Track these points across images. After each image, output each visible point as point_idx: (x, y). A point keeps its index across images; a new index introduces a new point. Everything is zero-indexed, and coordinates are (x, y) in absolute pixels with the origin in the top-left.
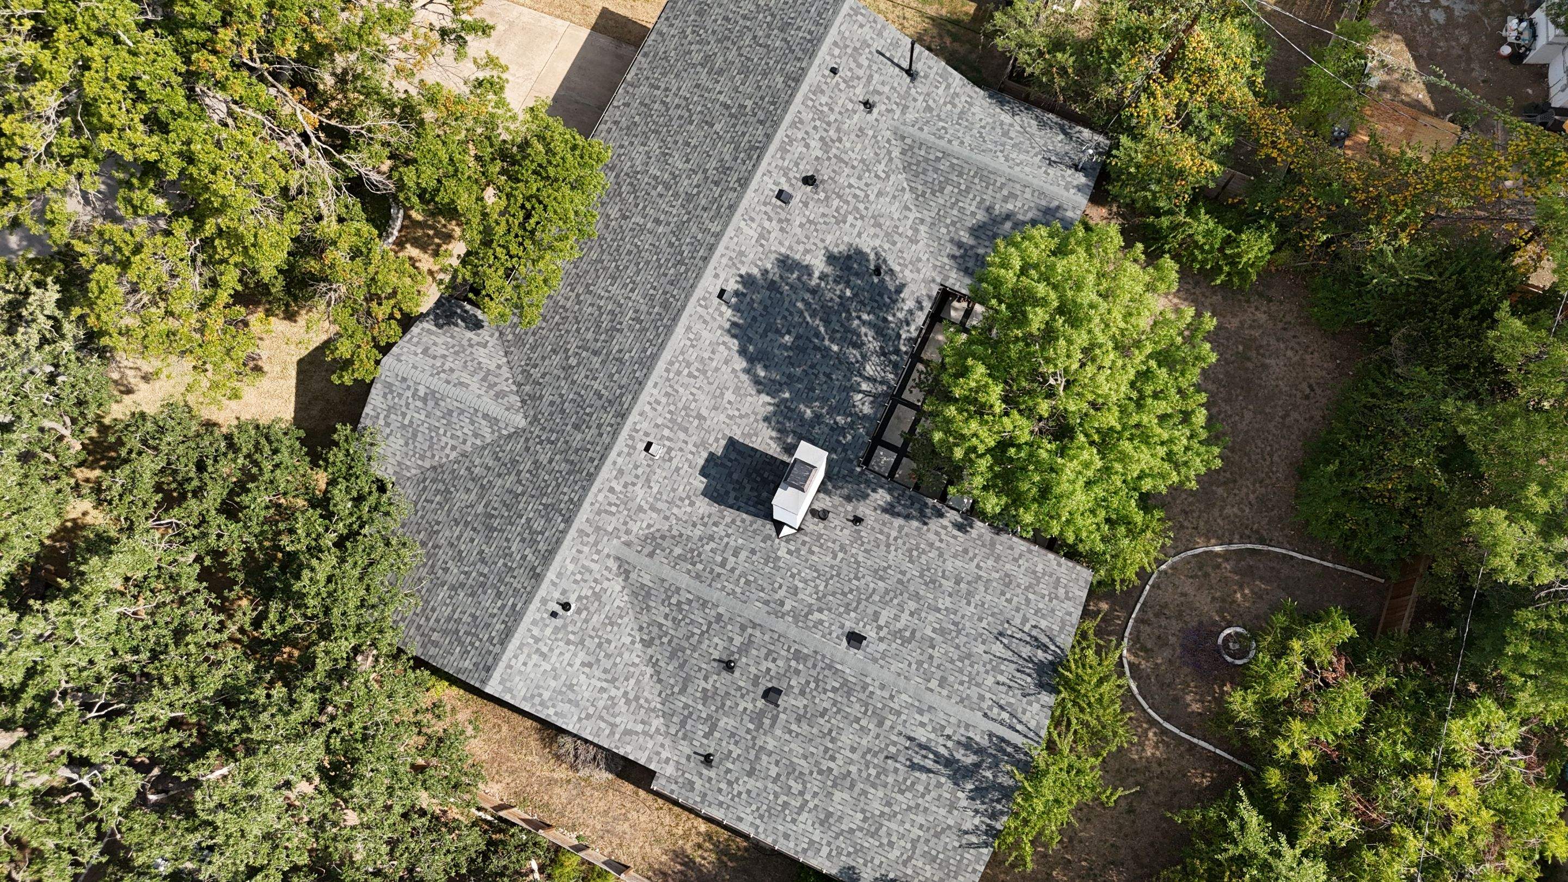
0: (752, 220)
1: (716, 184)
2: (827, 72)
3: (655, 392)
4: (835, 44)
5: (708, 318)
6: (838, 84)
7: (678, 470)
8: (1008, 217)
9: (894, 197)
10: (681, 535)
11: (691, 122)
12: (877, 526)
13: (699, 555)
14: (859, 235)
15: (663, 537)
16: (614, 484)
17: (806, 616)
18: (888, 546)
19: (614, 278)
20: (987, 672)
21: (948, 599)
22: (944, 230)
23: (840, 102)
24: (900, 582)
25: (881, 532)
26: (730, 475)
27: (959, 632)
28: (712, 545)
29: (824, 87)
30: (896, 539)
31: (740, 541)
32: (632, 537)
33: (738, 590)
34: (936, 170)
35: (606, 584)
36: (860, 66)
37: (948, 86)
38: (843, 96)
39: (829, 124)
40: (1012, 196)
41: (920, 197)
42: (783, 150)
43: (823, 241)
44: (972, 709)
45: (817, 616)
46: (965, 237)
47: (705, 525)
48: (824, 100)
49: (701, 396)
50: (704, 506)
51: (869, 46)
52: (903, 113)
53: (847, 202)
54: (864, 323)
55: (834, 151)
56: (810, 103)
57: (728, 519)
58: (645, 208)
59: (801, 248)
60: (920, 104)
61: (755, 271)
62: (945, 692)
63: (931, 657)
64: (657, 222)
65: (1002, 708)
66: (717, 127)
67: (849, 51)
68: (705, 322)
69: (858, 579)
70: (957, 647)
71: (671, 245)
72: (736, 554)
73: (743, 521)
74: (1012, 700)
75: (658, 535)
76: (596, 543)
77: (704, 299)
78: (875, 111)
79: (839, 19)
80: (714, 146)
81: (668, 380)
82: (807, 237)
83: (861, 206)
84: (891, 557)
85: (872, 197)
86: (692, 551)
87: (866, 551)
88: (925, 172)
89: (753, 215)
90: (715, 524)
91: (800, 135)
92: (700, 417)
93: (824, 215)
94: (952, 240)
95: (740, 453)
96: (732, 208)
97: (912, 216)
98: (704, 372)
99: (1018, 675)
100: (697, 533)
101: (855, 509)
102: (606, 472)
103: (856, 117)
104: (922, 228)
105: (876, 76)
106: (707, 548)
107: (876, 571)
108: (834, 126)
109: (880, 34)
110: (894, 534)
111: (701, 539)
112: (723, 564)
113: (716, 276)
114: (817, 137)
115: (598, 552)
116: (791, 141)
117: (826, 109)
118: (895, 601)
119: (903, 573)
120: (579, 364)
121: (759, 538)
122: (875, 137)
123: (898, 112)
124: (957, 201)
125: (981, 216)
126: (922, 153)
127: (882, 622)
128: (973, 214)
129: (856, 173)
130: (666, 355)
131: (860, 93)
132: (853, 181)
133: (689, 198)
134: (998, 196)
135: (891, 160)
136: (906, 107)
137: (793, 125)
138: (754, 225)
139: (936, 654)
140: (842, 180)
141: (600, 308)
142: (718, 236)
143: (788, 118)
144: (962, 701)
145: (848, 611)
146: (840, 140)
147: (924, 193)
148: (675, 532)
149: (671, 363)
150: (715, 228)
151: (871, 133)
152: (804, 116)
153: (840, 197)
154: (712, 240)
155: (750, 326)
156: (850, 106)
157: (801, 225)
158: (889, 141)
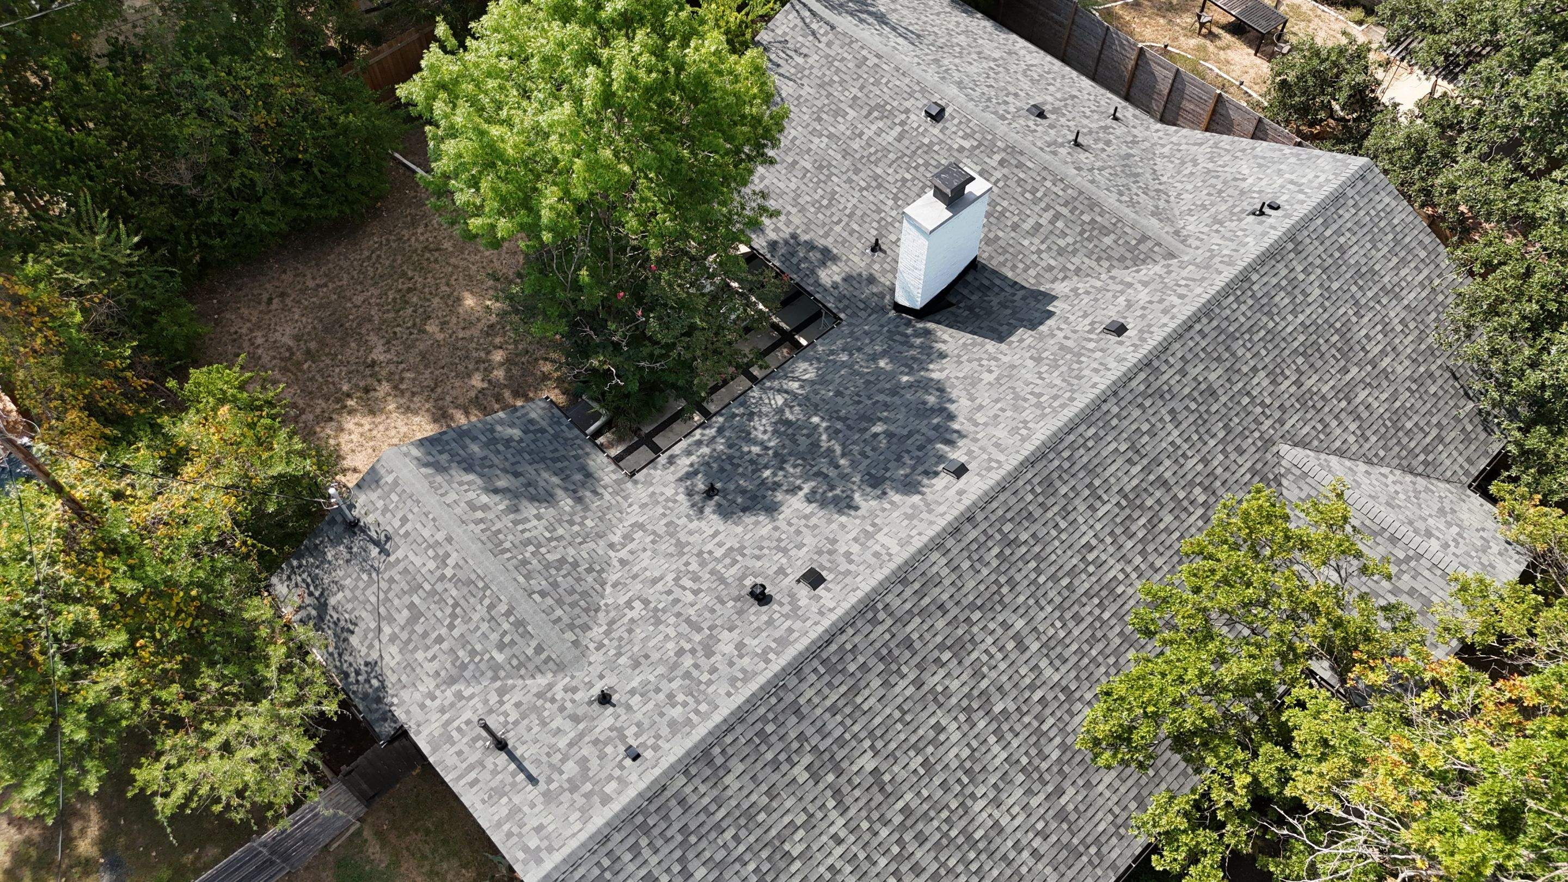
0: (877, 555)
1: (908, 644)
2: (648, 754)
3: (1096, 379)
4: (606, 800)
5: (992, 449)
6: (637, 736)
7: (1085, 315)
8: (496, 491)
9: (635, 577)
10: (1099, 260)
11: (906, 811)
12: (853, 240)
13: (1081, 233)
14: (716, 533)
15: (1122, 259)
16: (1176, 301)
17: (980, 144)
18: (850, 216)
19: (1110, 588)
20: (812, 67)
21: (813, 147)
22: (589, 523)
23: (650, 705)
24: (857, 171)
25: (852, 232)
26: (1014, 313)
27: (821, 109)
28: (1062, 243)
29: (665, 731)
30: (838, 223)
31: (1026, 243)
32: (1163, 262)
33: (1048, 184)
34: (555, 585)
35: (1206, 229)
36: (583, 763)
37: (448, 723)
38: (639, 716)
39: (687, 675)
40: (473, 507)
41: (598, 569)
42: (783, 642)
43: (776, 529)
44: (845, 34)
45: (967, 144)
46: (566, 503)
47: (1064, 269)
48: (676, 713)
49: (1031, 377)
50: (1060, 288)
51: (546, 794)
52: (550, 686)
53: (712, 572)
54: (762, 443)
55: (697, 638)
56: (703, 707)
57: (1032, 272)
58: (1032, 687)
59: (814, 520)
60: (511, 699)
61: (897, 498)
62: (864, 52)
63: (861, 88)
64: (1021, 646)
65: (814, 33)
66: (868, 762)
67: (588, 787)
68: (997, 445)
69: (904, 180)
70: (829, 95)
71: (1013, 586)
72: (1038, 226)
73: (1014, 268)
74: (800, 39)
75: (1129, 263)
76: (1212, 257)
77: (989, 469)
78: (596, 691)
79: (574, 844)
80: (887, 724)
81: (1073, 391)
82: (798, 532)
83: (694, 566)
84: (854, 201)
85: (670, 577)
86: (1089, 239)
87: (879, 211)
88: (572, 592)
89: (873, 561)
90: (1050, 268)
91: (746, 660)
92: (1038, 360)
93: (758, 558)
94: (586, 509)
95: (993, 330)
96: (901, 577)
97: (623, 554)
98: (1017, 397)
99: (780, 62)
100: (1076, 260)
101: (869, 265)
102: (1185, 311)
103: (634, 684)
104: (616, 538)
105: (562, 743)
106: (1070, 240)
107: (880, 186)
108: (679, 672)
109: (515, 811)
110: (838, 229)
111: (1074, 252)
112: (1057, 216)
113: (961, 493)
114: (718, 657)
115: (1211, 251)
116: (765, 652)
117: (680, 698)
118: (872, 150)
119: (849, 181)
120: (1191, 484)
121: (1001, 243)
122: (619, 654)
123: (559, 687)
124: (549, 540)
125: (529, 510)
126: (559, 612)
127: (899, 129)
128: (539, 517)
129: (677, 608)
130: (1068, 414)
131: (607, 717)
132: (690, 597)
133: (959, 648)
134: (491, 515)
135: (611, 623)
136: (539, 695)
137: (748, 676)
138: (877, 548)
139: (855, 91)
140: (705, 599)
141: (1143, 553)
142: (937, 544)
143: (754, 686)
144: (850, 44)
145: (930, 146)
146: (680, 652)
147: (590, 570)
148: (1106, 264)
149: (1063, 406)
150: (938, 562)
151: (623, 660)
152: (723, 688)
153: (722, 580)
154: (950, 543)
155: (930, 441)
156: (635, 701)
157: (800, 546)
158: (600, 646)
